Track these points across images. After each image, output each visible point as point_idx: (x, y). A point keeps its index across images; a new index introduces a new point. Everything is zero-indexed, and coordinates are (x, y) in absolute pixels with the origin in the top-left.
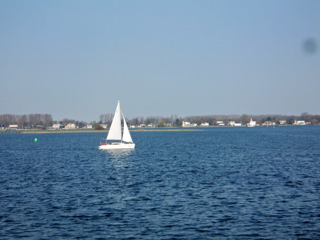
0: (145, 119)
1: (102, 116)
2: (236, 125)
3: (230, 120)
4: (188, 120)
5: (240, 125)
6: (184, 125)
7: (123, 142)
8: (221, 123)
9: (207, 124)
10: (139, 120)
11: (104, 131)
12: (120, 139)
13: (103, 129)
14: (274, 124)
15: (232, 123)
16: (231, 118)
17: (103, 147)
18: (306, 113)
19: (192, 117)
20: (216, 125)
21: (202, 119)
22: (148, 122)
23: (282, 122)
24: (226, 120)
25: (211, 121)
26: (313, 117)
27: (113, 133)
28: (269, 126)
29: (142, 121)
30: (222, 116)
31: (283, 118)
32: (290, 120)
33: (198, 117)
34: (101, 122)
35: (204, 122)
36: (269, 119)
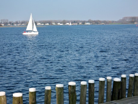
0: (21, 21)
1: (2, 20)
2: (61, 24)
3: (58, 22)
4: (40, 22)
5: (62, 24)
6: (38, 24)
7: (33, 31)
8: (54, 24)
9: (48, 24)
10: (18, 22)
11: (2, 27)
12: (32, 30)
13: (2, 26)
14: (77, 24)
15: (59, 24)
16: (59, 21)
17: (24, 34)
18: (90, 20)
19: (42, 21)
20: (52, 24)
21: (46, 22)
22: (22, 23)
23: (80, 23)
24: (56, 22)
25: (50, 23)
26: (93, 21)
27: (29, 28)
28: (75, 25)
29: (19, 22)
30: (55, 21)
31: (81, 22)
32: (84, 23)
33: (44, 21)
34: (1, 23)
35: (47, 23)
36: (75, 22)
